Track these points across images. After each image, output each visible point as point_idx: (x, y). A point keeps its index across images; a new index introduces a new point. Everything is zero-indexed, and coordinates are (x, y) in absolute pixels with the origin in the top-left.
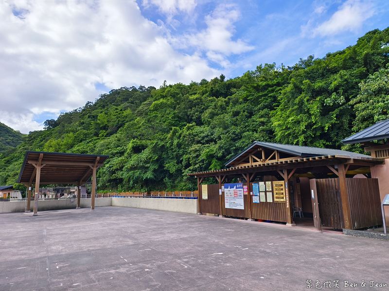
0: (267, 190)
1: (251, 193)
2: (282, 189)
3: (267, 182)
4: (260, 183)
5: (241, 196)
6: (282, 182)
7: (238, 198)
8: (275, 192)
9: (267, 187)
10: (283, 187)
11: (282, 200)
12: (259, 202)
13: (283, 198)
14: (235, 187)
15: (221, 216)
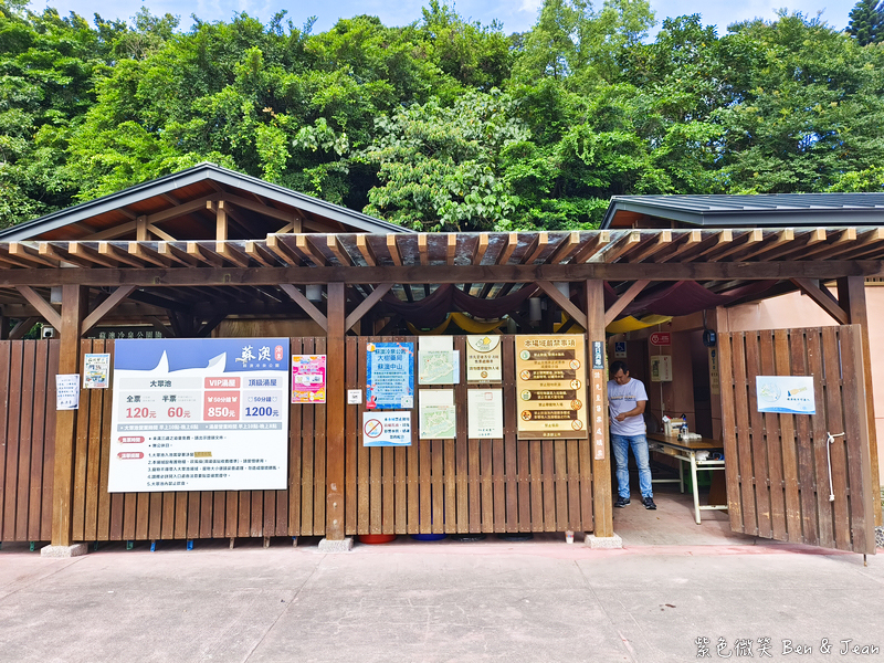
0: (473, 376)
1: (354, 397)
2: (569, 375)
3: (473, 341)
4: (422, 339)
5: (268, 412)
6: (574, 341)
7: (246, 427)
8: (523, 387)
9: (470, 363)
10: (578, 364)
11: (567, 426)
12: (407, 440)
13: (573, 415)
14: (221, 360)
15: (58, 553)
